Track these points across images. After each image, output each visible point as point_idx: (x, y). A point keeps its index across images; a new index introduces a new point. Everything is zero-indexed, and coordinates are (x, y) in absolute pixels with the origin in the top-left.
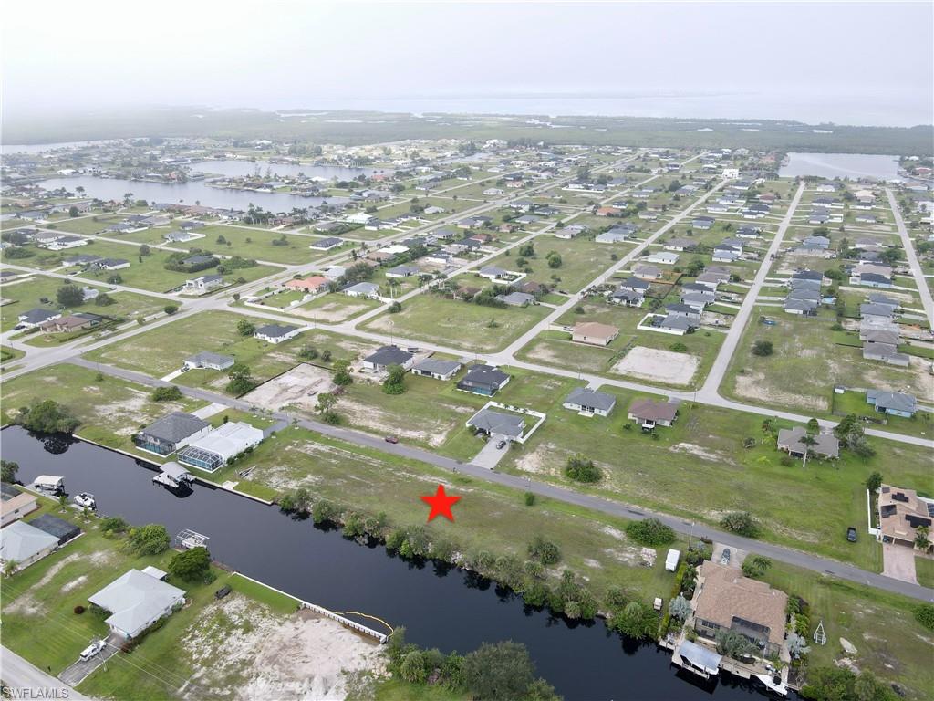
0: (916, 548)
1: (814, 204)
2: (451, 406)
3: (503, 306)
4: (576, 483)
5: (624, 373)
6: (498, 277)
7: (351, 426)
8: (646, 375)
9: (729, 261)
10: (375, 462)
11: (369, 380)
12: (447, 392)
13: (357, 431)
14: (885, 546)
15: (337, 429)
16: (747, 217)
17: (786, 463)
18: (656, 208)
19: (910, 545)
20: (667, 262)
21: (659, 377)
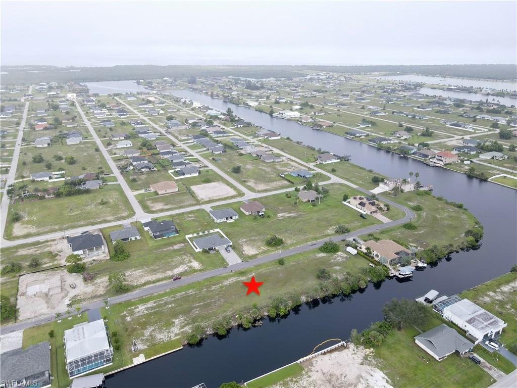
0: (378, 211)
1: (140, 106)
2: (168, 248)
3: (87, 191)
4: (279, 247)
5: (208, 199)
6: (50, 178)
7: (137, 287)
8: (217, 196)
9: (155, 139)
10: (191, 292)
11: (94, 260)
12: (151, 243)
13: (147, 286)
14: (373, 215)
15: (135, 292)
16: (122, 117)
17: (314, 205)
18: (68, 120)
19: (376, 212)
20: (129, 146)
21: (223, 195)
